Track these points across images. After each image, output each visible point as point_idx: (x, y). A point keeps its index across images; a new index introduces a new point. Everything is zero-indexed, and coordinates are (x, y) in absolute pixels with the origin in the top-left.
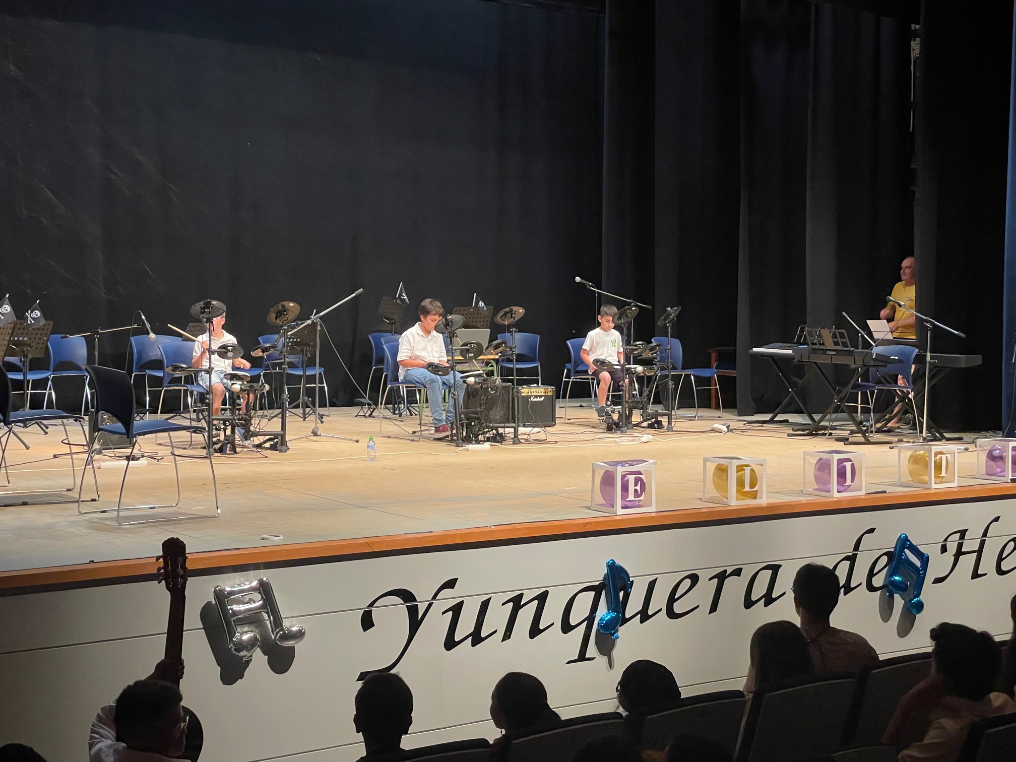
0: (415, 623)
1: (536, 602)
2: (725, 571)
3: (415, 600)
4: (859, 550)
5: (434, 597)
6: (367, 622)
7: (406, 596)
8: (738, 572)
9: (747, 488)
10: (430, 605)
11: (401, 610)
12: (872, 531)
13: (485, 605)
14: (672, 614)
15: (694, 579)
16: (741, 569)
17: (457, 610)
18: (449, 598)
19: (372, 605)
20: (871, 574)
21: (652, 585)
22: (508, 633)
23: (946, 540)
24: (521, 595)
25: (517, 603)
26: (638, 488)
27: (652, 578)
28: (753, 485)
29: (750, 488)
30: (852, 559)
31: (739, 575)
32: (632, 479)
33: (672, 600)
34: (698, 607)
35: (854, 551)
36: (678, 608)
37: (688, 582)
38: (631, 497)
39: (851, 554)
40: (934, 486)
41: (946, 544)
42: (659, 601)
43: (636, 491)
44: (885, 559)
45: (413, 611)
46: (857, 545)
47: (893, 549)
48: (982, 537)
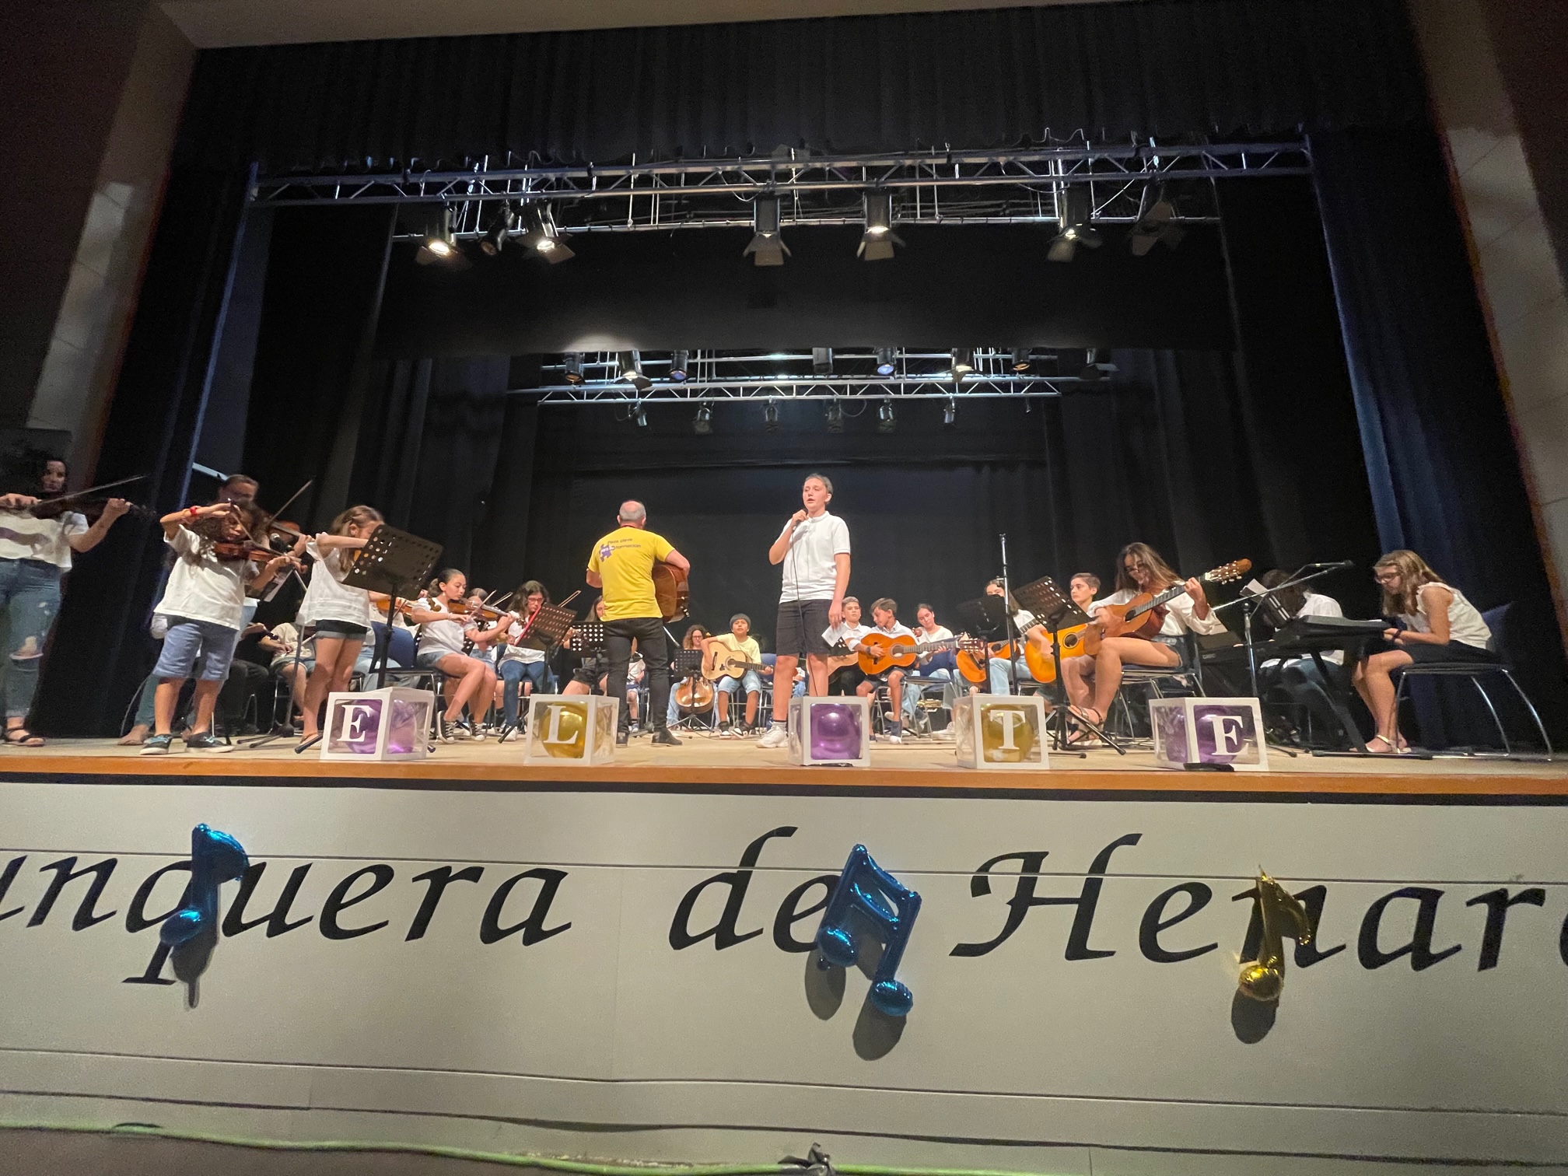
1: (94, 872)
2: (449, 869)
4: (756, 865)
8: (473, 874)
13: (15, 864)
14: (330, 929)
15: (384, 875)
16: (481, 869)
20: (786, 917)
21: (299, 875)
22: (41, 913)
23: (985, 868)
24: (74, 858)
25: (65, 870)
26: (358, 724)
27: (304, 862)
28: (565, 734)
29: (559, 739)
31: (476, 879)
32: (349, 710)
33: (335, 904)
34: (386, 923)
36: (344, 919)
37: (370, 879)
38: (345, 736)
40: (981, 763)
41: (985, 877)
43: (353, 728)
44: (820, 892)
46: (751, 855)
47: (839, 874)
48: (1092, 871)
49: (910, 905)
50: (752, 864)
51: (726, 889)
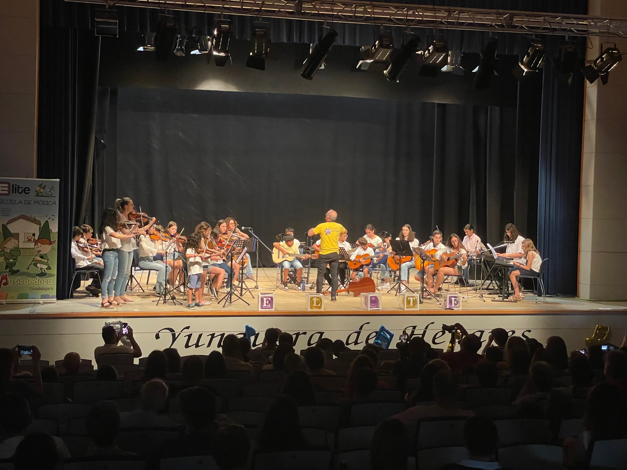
0: (174, 339)
1: (220, 336)
2: (299, 333)
3: (174, 332)
5: (181, 331)
6: (157, 337)
7: (171, 330)
8: (305, 333)
9: (315, 305)
10: (180, 334)
11: (170, 334)
12: (368, 323)
13: (200, 336)
16: (306, 332)
17: (190, 336)
18: (187, 332)
19: (159, 332)
20: (368, 339)
22: (209, 345)
23: (406, 329)
24: (214, 334)
25: (213, 336)
26: (268, 302)
28: (317, 304)
29: (316, 305)
30: (359, 333)
31: (306, 334)
32: (265, 299)
35: (359, 330)
38: (265, 305)
39: (358, 331)
40: (406, 309)
41: (405, 331)
43: (267, 303)
44: (375, 334)
45: (174, 335)
46: (361, 328)
47: (378, 331)
48: (425, 329)
49: (392, 336)
50: (361, 329)
51: (357, 334)
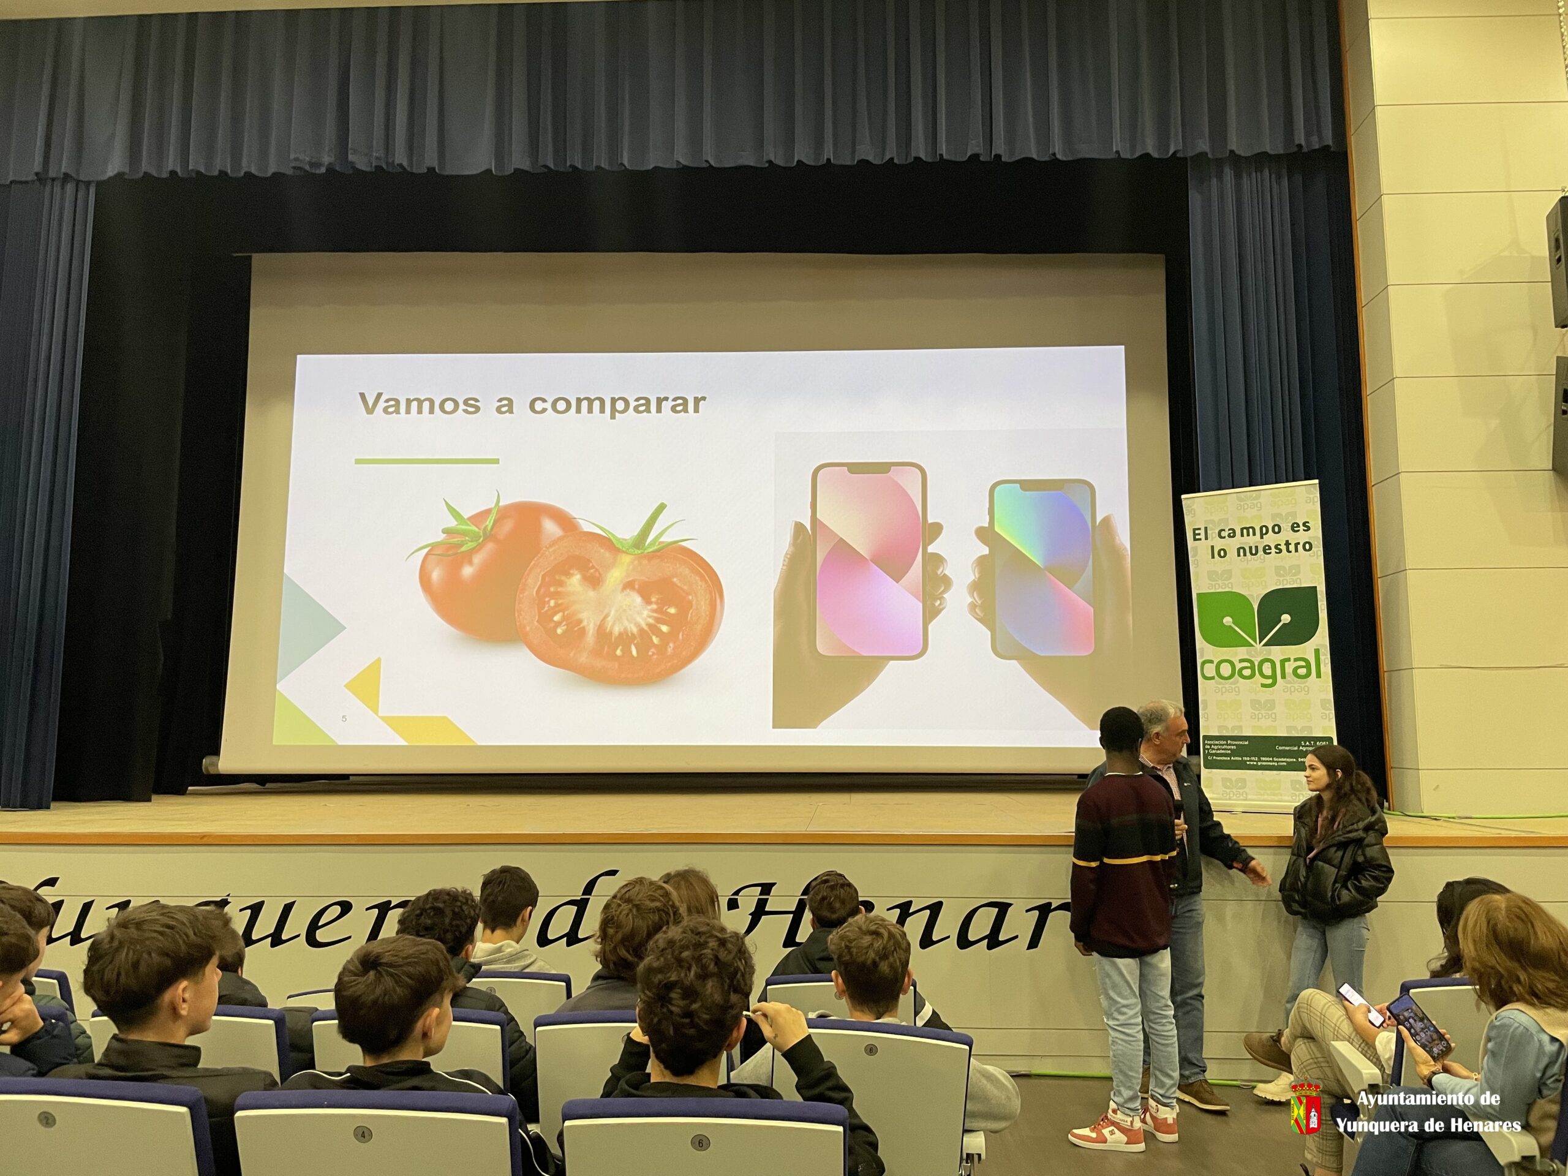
2: (390, 902)
12: (612, 872)
13: (87, 908)
14: (312, 941)
15: (346, 907)
21: (288, 909)
23: (737, 893)
27: (289, 901)
30: (581, 905)
33: (314, 925)
34: (349, 937)
35: (584, 894)
36: (321, 936)
37: (337, 910)
39: (579, 898)
41: (737, 898)
42: (297, 924)
46: (589, 888)
51: (574, 909)
